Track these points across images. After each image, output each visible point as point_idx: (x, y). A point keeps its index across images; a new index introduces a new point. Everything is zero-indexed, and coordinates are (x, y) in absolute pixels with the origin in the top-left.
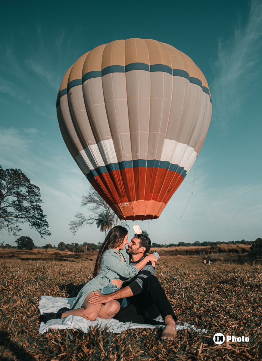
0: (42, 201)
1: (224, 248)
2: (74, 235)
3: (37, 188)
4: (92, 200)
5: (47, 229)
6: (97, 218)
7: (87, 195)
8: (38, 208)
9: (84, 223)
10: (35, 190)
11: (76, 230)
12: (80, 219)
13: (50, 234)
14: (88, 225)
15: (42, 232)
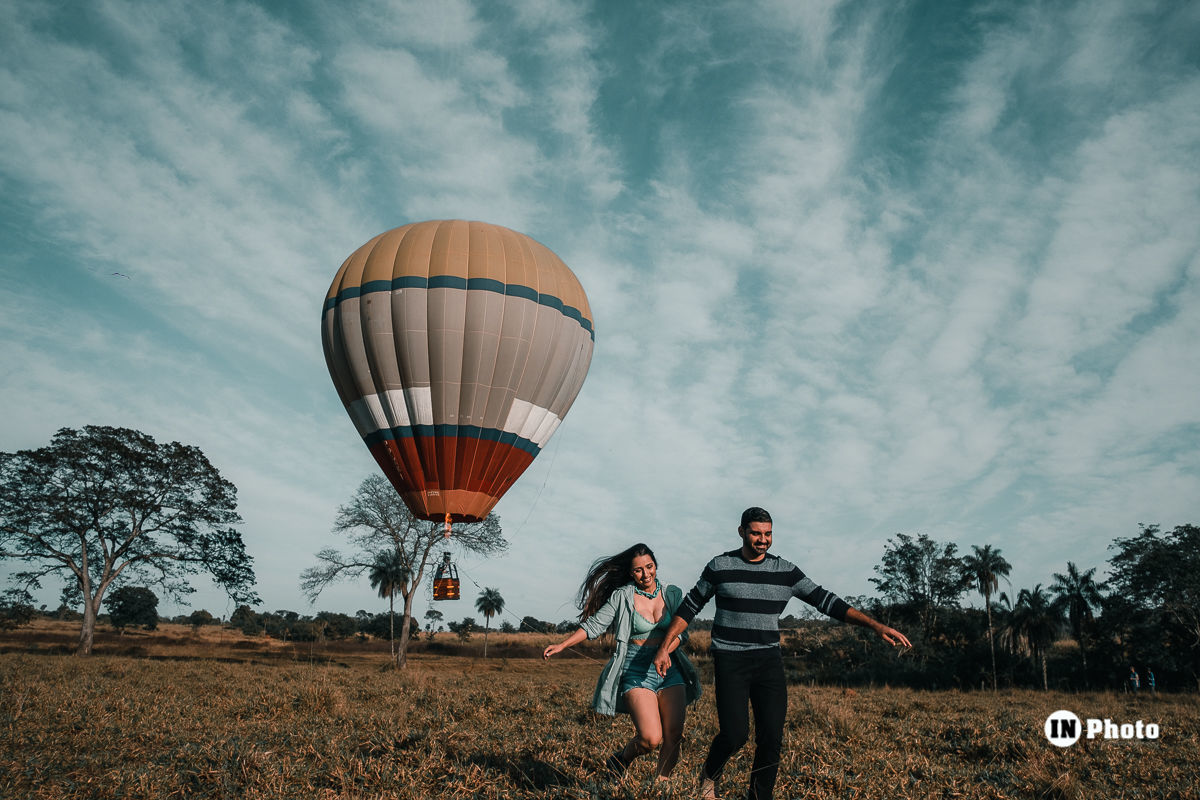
0: (239, 518)
1: (698, 641)
2: (313, 602)
3: (231, 486)
4: (362, 519)
5: (253, 589)
6: (371, 564)
7: (348, 504)
8: (234, 539)
9: (339, 573)
10: (227, 491)
11: (316, 589)
12: (330, 563)
13: (260, 601)
14: (349, 577)
15: (239, 596)
